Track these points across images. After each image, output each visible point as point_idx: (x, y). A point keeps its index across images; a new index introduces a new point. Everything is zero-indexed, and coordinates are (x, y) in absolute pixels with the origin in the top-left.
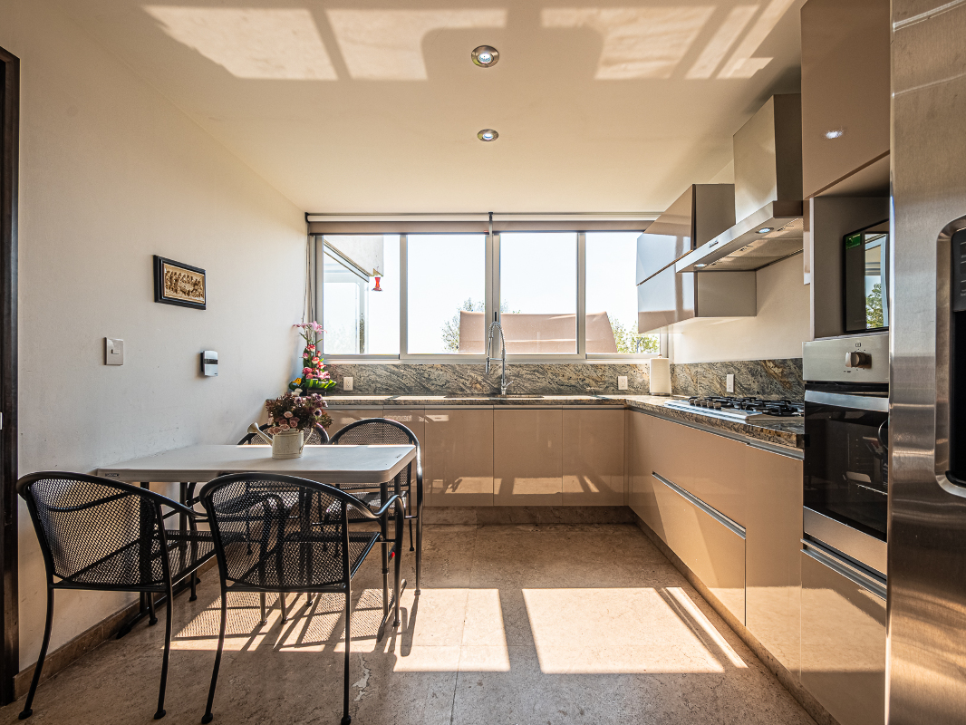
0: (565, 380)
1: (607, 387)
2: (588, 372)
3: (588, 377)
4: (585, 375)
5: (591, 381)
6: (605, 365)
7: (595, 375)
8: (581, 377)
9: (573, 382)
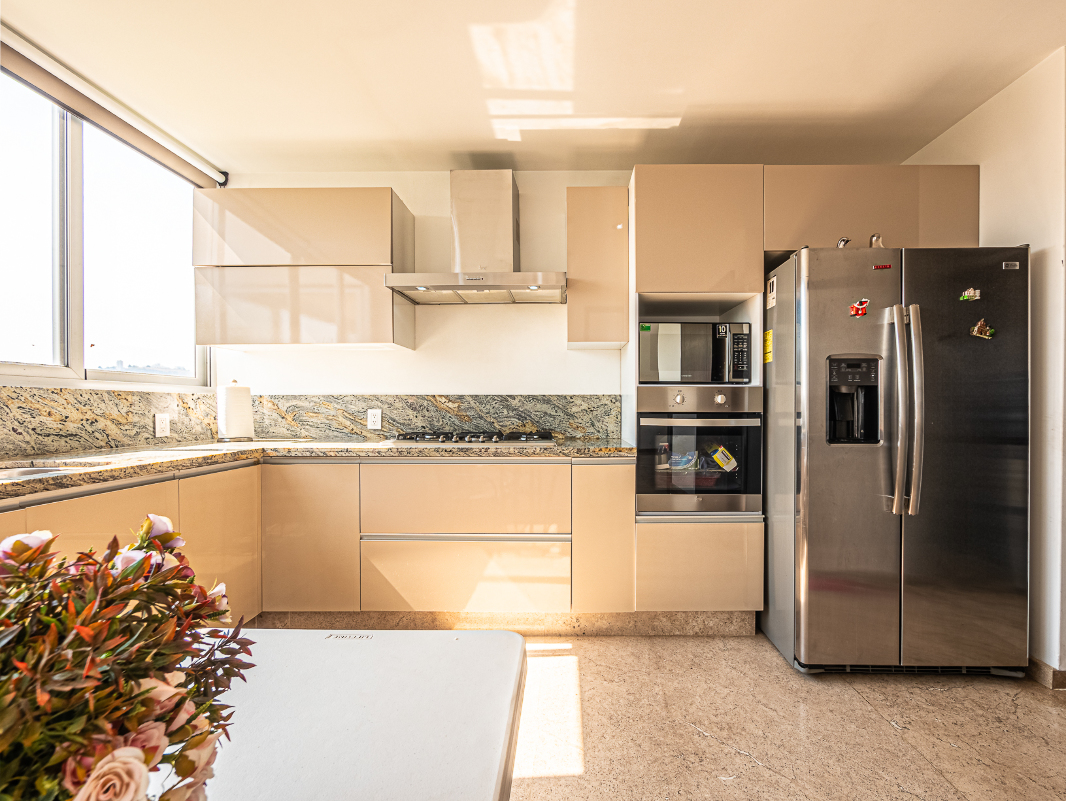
0: (52, 424)
1: (137, 433)
2: (102, 405)
3: (103, 415)
4: (98, 412)
5: (109, 423)
6: (133, 393)
7: (115, 414)
8: (89, 415)
9: (71, 427)
